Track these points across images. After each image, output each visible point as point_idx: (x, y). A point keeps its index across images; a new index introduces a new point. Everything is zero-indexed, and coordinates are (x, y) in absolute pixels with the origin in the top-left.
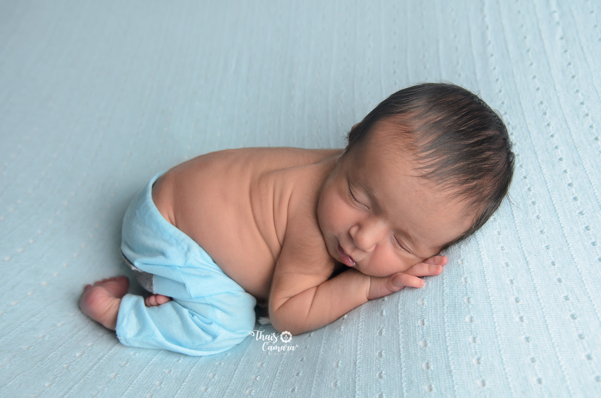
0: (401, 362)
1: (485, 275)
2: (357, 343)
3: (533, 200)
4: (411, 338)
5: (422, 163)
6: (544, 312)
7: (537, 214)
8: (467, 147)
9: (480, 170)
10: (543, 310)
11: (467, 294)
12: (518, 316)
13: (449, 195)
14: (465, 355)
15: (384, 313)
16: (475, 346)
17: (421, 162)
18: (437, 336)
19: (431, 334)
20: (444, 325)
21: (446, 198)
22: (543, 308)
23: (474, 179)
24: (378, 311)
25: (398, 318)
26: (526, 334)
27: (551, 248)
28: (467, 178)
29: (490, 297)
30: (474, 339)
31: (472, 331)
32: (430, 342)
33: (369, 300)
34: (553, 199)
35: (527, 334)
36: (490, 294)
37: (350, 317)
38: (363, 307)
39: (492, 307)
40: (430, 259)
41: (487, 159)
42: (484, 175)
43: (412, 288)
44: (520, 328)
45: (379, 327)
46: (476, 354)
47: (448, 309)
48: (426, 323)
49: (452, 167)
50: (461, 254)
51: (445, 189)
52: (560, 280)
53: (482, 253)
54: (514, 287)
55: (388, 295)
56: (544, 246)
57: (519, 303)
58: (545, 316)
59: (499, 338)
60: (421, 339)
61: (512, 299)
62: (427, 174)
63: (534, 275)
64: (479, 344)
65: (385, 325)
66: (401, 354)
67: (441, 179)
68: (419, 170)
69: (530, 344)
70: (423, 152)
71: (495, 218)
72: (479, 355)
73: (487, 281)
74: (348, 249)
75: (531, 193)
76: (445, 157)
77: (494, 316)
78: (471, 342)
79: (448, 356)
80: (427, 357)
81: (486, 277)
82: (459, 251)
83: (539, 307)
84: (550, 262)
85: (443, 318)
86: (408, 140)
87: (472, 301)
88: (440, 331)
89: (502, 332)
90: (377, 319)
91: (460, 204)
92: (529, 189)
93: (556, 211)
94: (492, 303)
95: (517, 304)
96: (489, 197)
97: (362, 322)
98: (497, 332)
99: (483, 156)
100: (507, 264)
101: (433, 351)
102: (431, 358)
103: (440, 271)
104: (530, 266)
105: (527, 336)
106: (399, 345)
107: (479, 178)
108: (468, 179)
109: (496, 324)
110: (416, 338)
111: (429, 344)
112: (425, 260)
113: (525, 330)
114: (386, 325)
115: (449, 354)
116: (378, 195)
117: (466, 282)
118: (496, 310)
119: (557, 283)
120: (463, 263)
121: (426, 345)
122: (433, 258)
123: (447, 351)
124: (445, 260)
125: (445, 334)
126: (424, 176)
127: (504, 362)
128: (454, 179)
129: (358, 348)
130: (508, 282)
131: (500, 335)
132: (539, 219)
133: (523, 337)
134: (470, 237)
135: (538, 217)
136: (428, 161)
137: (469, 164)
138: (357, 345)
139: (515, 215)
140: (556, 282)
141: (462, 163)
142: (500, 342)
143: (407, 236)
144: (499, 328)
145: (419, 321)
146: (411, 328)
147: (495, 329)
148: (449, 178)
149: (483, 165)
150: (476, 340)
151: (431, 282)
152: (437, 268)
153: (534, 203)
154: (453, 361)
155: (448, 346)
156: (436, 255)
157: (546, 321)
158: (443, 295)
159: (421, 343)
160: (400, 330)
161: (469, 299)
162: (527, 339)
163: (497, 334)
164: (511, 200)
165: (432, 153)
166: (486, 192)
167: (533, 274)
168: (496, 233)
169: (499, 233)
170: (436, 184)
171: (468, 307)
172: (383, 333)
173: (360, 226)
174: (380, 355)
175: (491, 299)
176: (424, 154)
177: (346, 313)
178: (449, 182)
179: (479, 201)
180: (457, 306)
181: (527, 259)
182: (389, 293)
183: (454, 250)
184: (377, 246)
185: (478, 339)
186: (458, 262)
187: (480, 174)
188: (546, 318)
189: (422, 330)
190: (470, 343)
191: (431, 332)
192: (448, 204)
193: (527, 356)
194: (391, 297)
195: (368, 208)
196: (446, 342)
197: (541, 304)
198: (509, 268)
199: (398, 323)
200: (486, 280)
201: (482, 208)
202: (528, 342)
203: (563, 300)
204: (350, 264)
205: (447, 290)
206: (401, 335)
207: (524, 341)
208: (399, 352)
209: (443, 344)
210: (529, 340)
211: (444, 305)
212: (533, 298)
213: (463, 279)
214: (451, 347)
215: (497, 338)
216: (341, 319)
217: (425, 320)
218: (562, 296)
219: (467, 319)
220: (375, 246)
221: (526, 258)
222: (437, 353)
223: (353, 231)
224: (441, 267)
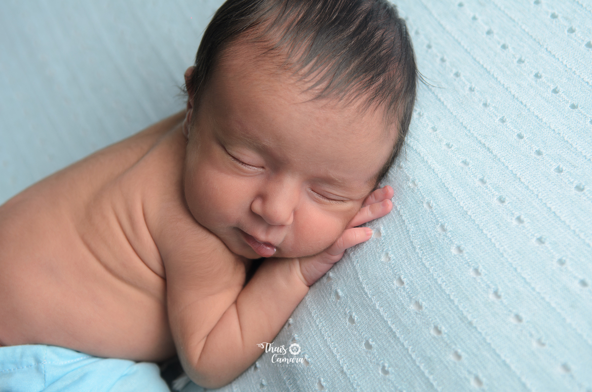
0: (400, 342)
1: (447, 188)
2: (328, 346)
3: (454, 71)
4: (397, 306)
5: (309, 81)
6: (541, 199)
7: (468, 87)
8: (353, 38)
9: (380, 60)
10: (540, 198)
11: (438, 221)
12: (514, 218)
13: (359, 107)
14: (476, 295)
15: (340, 293)
16: (482, 279)
17: (306, 80)
18: (428, 289)
19: (419, 290)
20: (429, 272)
21: (358, 112)
22: (537, 195)
23: (379, 75)
24: (330, 294)
25: (364, 292)
26: (536, 235)
27: (507, 120)
28: (371, 76)
29: (466, 212)
30: (477, 271)
31: (468, 263)
32: (424, 300)
33: (310, 286)
34: (478, 59)
35: (538, 235)
36: (465, 208)
37: (298, 319)
38: (308, 299)
39: (477, 223)
40: (370, 197)
41: (381, 42)
42: (387, 65)
43: (357, 246)
44: (524, 231)
45: (345, 314)
46: (489, 287)
47: (421, 250)
48: (405, 280)
49: (348, 71)
50: (408, 175)
51: (352, 101)
52: (539, 153)
53: (429, 162)
54: (489, 186)
55: (330, 269)
56: (497, 120)
57: (507, 203)
58: (545, 204)
59: (505, 255)
60: (411, 302)
61: (495, 201)
62: (322, 92)
63: (504, 161)
64: (486, 275)
65: (350, 308)
66: (395, 333)
67: (341, 91)
68: (310, 91)
69: (547, 244)
70: (302, 67)
71: (419, 114)
72: (493, 287)
73: (454, 194)
74: (261, 235)
75: (448, 64)
76: (334, 61)
77: (485, 231)
78: (475, 276)
79: (457, 307)
80: (430, 319)
81: (450, 190)
82: (403, 171)
83: (533, 195)
84: (515, 136)
85: (423, 264)
86: (277, 60)
87: (448, 227)
88: (428, 281)
89: (506, 247)
90: (335, 305)
91: (377, 112)
92: (443, 60)
93: (489, 72)
94: (473, 218)
95: (504, 204)
96: (404, 89)
97: (317, 317)
98: (499, 249)
99: (375, 40)
100: (465, 163)
101: (434, 309)
102: (436, 319)
103: (390, 208)
104: (495, 152)
105: (538, 237)
106: (386, 322)
107: (384, 71)
108: (373, 78)
109: (493, 240)
110: (403, 304)
111: (424, 303)
112: (364, 202)
113: (531, 230)
114: (353, 307)
115: (456, 303)
116: (268, 142)
117: (431, 207)
118: (482, 224)
119: (538, 157)
120: (416, 185)
121: (420, 306)
122: (373, 195)
123: (452, 301)
124: (390, 191)
125: (437, 283)
126: (319, 97)
127: (528, 281)
128: (355, 86)
129: (335, 351)
130: (478, 183)
131: (505, 251)
132: (473, 91)
133: (534, 240)
134: (403, 148)
135: (471, 90)
136: (315, 76)
137: (365, 58)
138: (330, 348)
139: (442, 99)
140: (536, 156)
141: (356, 61)
142: (509, 260)
143: (329, 181)
144: (498, 243)
145: (395, 282)
146: (389, 295)
147: (495, 246)
148: (349, 86)
149: (380, 52)
150: (479, 271)
151: (381, 225)
152: (385, 205)
153: (457, 75)
154: (466, 309)
155: (449, 295)
156: (374, 189)
157: (550, 208)
158: (410, 236)
159: (412, 307)
160: (375, 304)
161: (442, 227)
162: (540, 240)
163: (501, 252)
164: (428, 82)
165: (316, 64)
166: (398, 87)
167: (502, 160)
168: (431, 131)
169: (434, 129)
170: (338, 100)
171: (446, 236)
172: (356, 319)
173: (262, 196)
174: (369, 346)
175: (469, 213)
176: (306, 69)
177: (290, 317)
178: (352, 91)
179: (395, 100)
180: (432, 242)
181: (487, 145)
182: (331, 266)
183: (393, 173)
184: (295, 212)
185: (481, 268)
186: (409, 187)
187: (383, 65)
188: (549, 205)
189: (404, 290)
190: (475, 278)
191: (418, 287)
192: (364, 118)
193: (552, 261)
194: (336, 270)
195: (263, 167)
196: (443, 291)
197: (532, 191)
198: (470, 166)
199: (368, 297)
200: (451, 193)
201: (401, 107)
202: (543, 243)
203: (556, 174)
204: (270, 252)
205: (412, 228)
206: (381, 310)
207: (537, 245)
208: (391, 330)
209: (441, 295)
210: (543, 240)
211: (414, 248)
212: (520, 189)
213: (425, 205)
214: (453, 293)
215: (503, 256)
216: (286, 327)
217: (402, 277)
218: (552, 170)
219: (454, 251)
220: (292, 214)
221: (484, 144)
222: (440, 309)
223: (257, 207)
224: (388, 201)
